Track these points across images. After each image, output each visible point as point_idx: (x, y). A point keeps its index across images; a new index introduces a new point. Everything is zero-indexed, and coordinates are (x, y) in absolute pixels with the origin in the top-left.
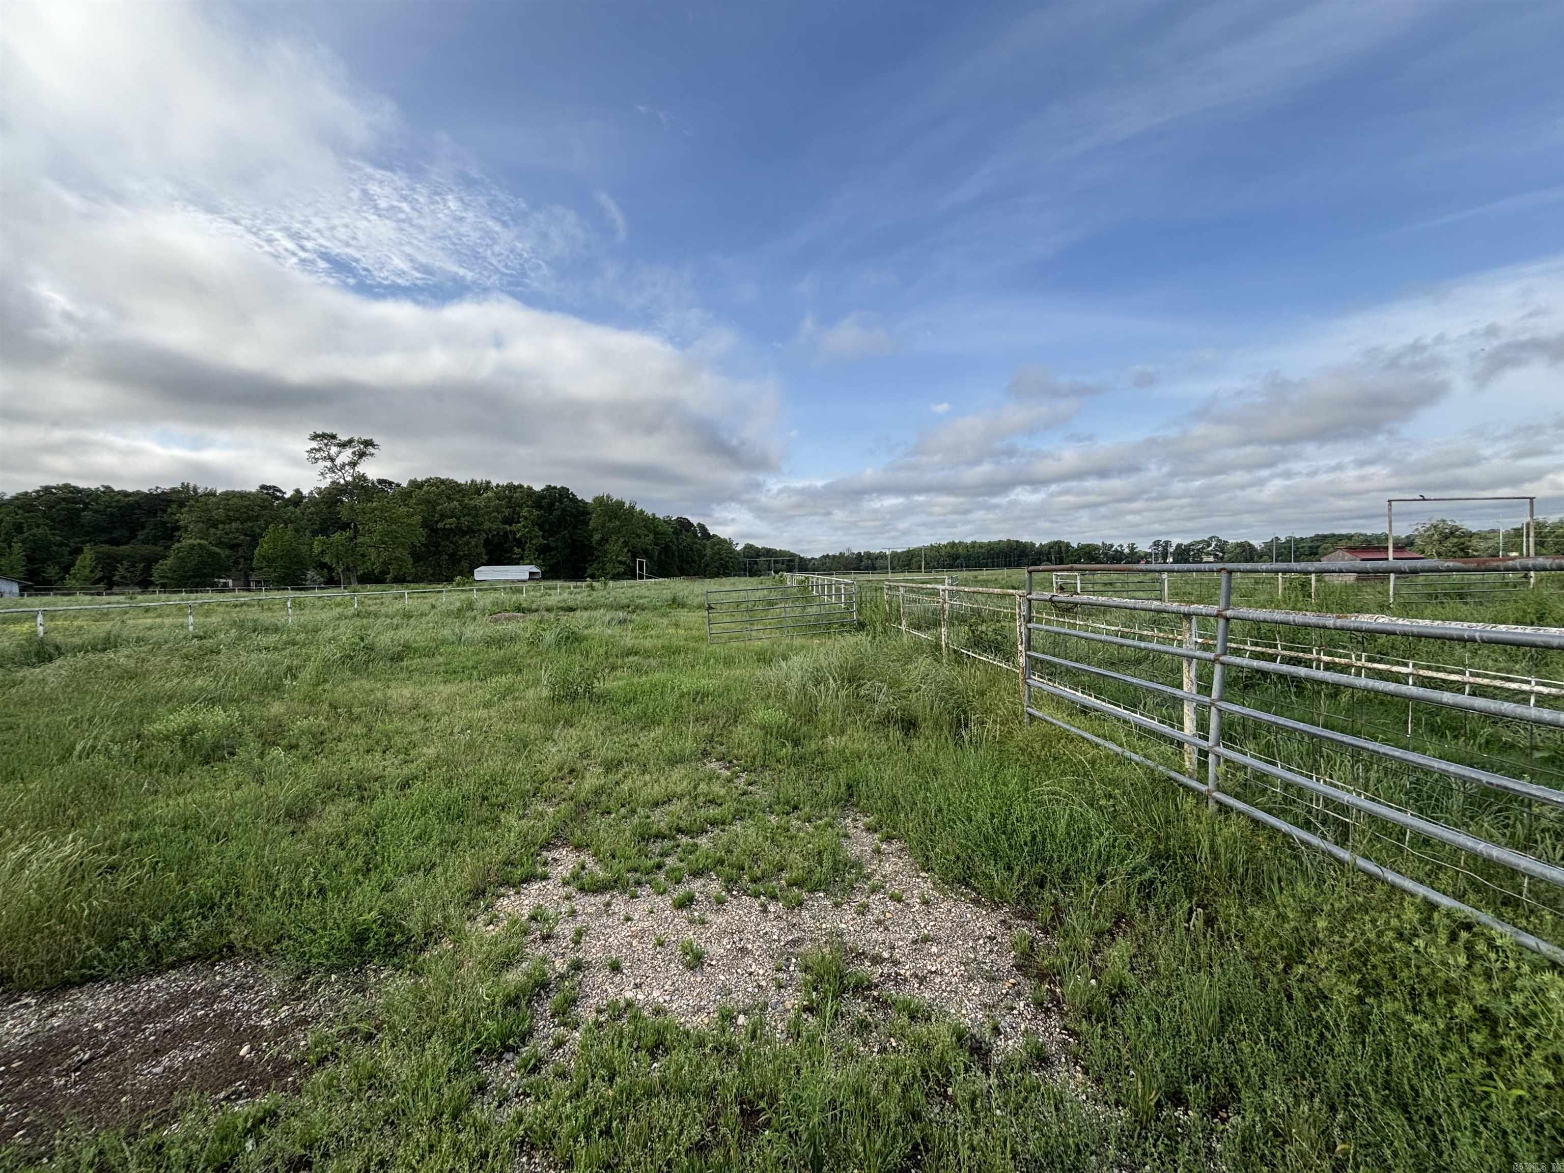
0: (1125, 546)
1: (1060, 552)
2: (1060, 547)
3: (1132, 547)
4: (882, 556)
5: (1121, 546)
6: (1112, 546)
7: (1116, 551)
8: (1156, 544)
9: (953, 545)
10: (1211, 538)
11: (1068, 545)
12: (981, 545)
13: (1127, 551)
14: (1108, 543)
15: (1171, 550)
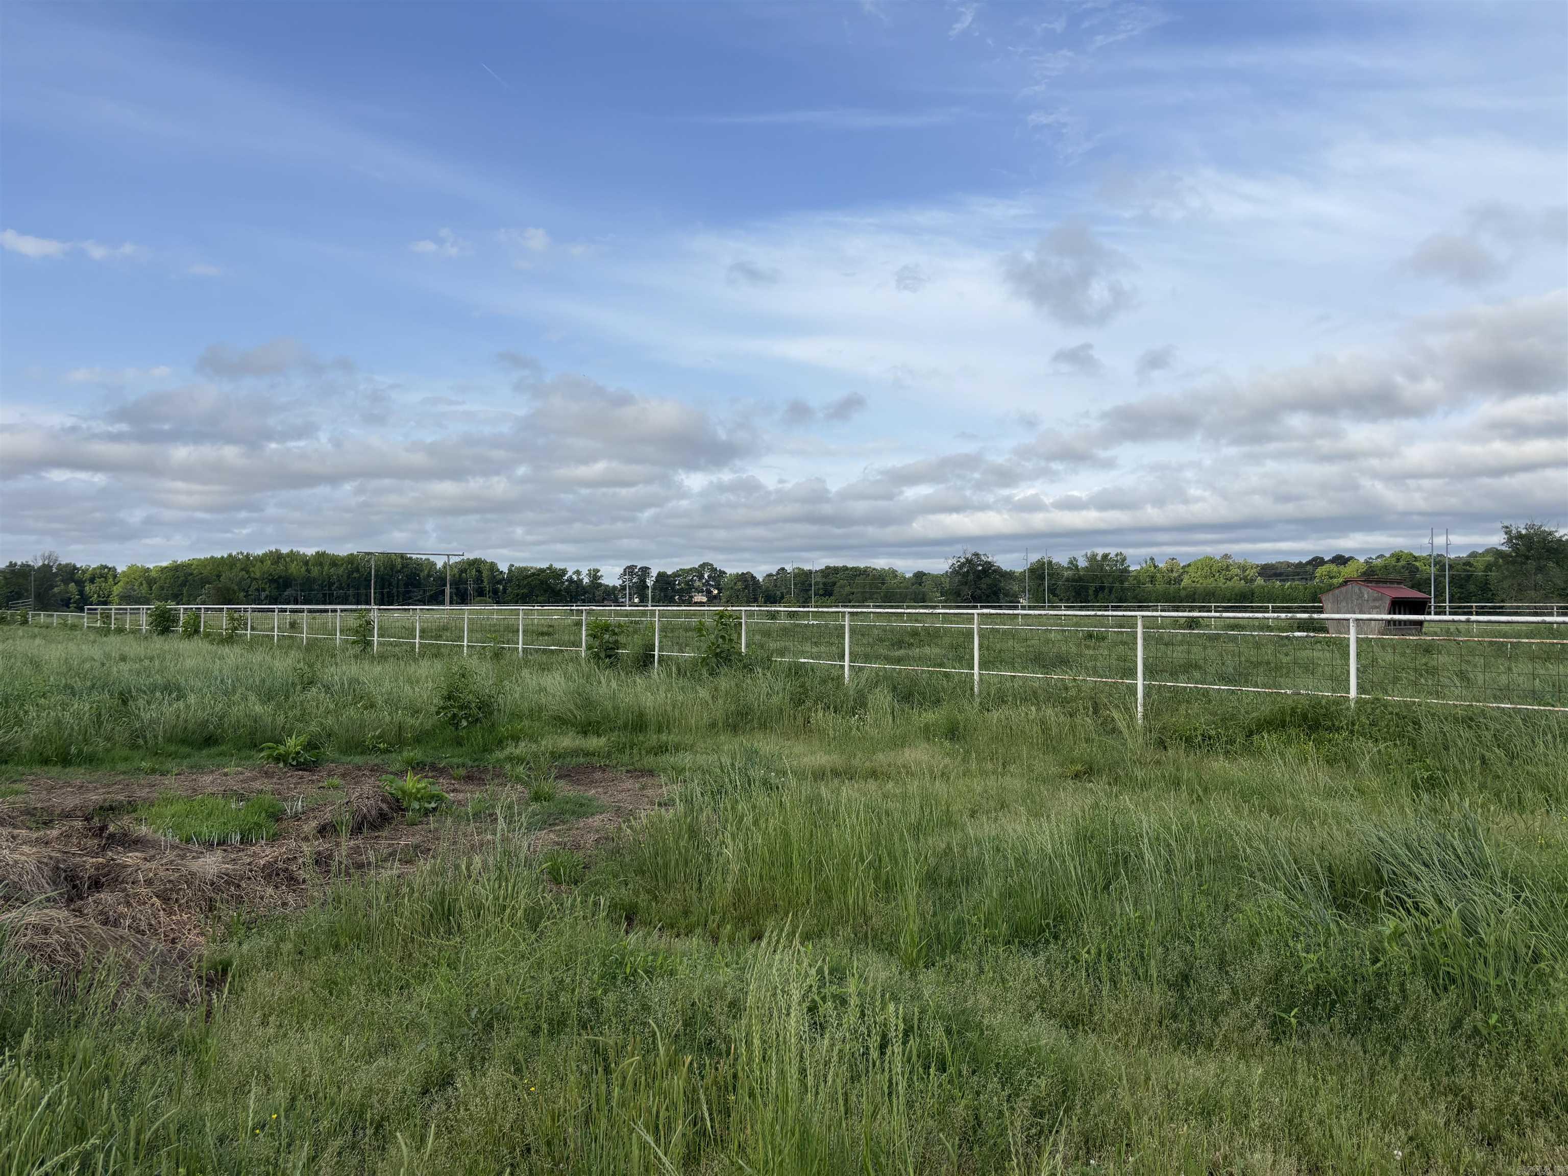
0: (585, 572)
1: (479, 579)
2: (479, 571)
3: (595, 575)
4: (105, 574)
5: (578, 573)
6: (564, 572)
7: (570, 580)
8: (630, 570)
9: (277, 557)
10: (703, 566)
11: (493, 567)
12: (335, 561)
13: (586, 580)
14: (558, 566)
15: (650, 582)
